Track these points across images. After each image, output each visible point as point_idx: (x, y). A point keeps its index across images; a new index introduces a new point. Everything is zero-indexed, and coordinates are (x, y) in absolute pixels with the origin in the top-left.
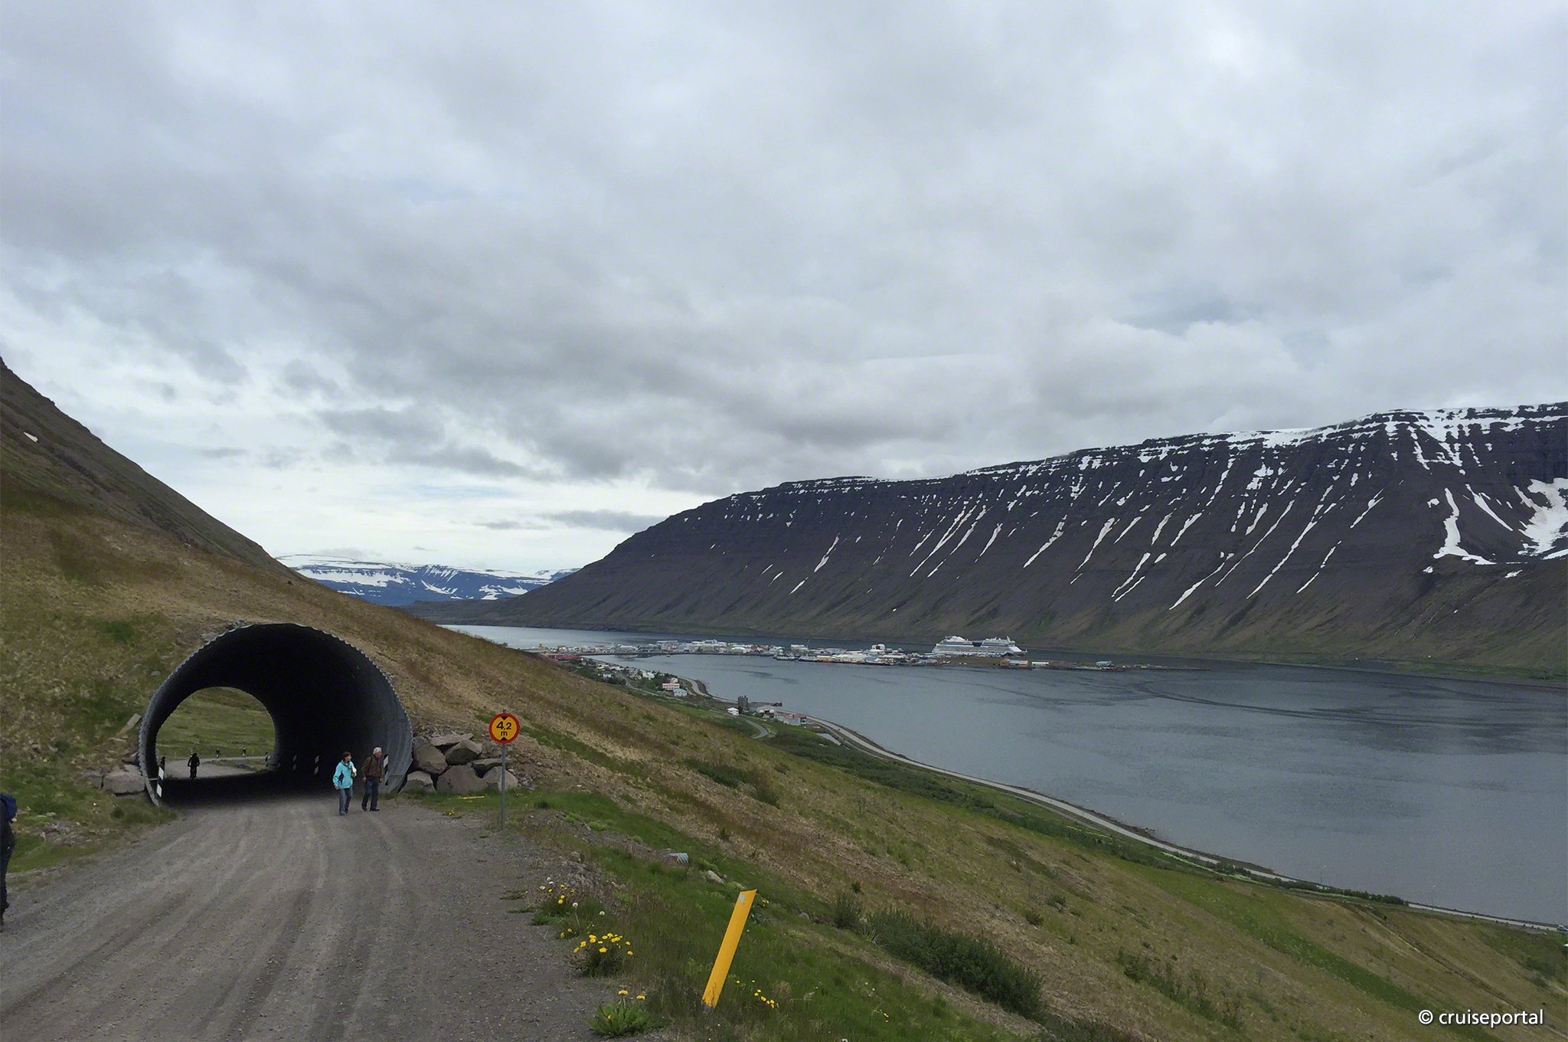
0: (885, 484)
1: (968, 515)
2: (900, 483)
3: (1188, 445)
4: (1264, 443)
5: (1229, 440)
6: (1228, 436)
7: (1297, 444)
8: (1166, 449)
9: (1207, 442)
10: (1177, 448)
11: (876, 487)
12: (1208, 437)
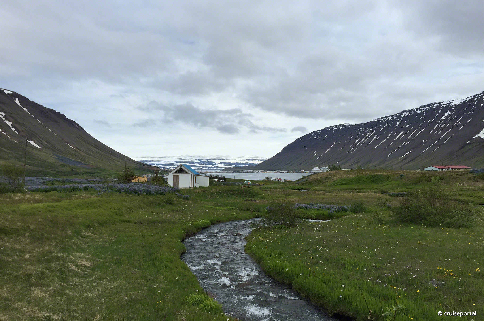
3: (431, 106)
4: (451, 104)
5: (442, 104)
7: (461, 103)
8: (425, 108)
9: (436, 105)
10: (428, 108)
11: (349, 127)
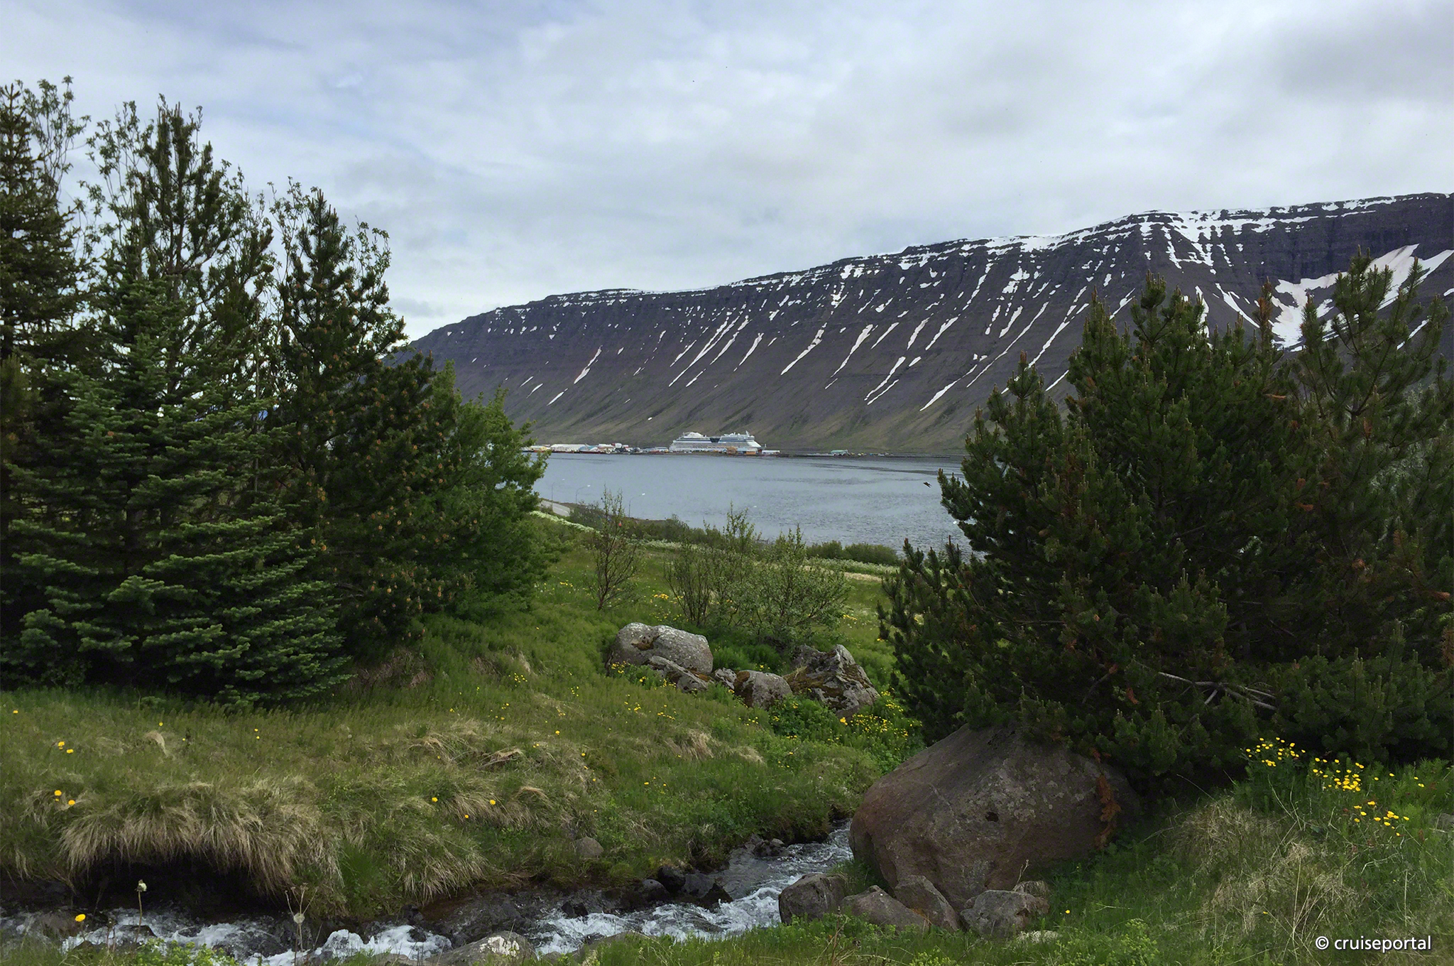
0: (650, 296)
1: (731, 326)
2: (665, 295)
3: (948, 251)
4: (1022, 247)
5: (987, 245)
6: (987, 241)
7: (1054, 248)
8: (926, 256)
9: (967, 247)
10: (936, 254)
11: (641, 299)
12: (968, 243)
